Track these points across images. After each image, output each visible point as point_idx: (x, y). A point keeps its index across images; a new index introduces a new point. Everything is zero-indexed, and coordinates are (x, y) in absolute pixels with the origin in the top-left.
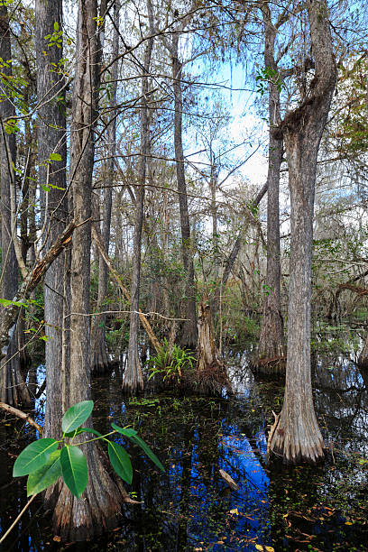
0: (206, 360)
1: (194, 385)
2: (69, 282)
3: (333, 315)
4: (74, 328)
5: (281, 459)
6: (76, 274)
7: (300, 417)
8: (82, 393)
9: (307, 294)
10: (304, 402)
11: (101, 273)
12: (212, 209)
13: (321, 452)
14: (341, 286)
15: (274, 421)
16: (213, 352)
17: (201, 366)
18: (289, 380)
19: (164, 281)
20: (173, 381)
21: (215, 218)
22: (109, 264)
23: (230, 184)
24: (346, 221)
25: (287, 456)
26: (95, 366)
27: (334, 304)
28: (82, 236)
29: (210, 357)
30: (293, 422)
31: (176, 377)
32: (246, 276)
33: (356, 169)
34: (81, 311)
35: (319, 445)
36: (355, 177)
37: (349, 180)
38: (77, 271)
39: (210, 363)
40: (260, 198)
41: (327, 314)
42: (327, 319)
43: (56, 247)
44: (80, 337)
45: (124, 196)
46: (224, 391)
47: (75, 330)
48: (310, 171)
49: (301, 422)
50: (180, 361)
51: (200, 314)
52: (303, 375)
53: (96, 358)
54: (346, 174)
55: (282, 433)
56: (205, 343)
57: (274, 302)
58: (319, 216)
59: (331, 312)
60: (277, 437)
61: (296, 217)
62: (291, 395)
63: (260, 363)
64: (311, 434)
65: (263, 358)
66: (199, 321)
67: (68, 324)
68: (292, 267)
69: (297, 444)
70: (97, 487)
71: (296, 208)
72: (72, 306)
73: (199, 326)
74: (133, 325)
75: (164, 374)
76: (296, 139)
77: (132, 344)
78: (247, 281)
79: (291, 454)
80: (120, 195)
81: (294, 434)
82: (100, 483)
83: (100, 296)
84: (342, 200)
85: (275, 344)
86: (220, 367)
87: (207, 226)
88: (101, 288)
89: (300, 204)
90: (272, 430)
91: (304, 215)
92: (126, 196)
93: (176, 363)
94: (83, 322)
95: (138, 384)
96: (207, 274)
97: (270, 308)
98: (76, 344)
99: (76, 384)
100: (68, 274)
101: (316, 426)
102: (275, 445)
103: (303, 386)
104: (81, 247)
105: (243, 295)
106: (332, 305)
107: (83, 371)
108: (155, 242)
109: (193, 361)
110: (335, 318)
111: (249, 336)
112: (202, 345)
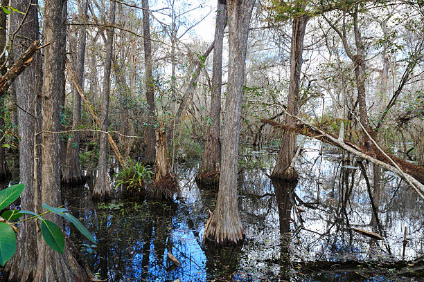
0: (161, 173)
1: (152, 193)
2: (40, 105)
3: (257, 143)
4: (45, 145)
5: (214, 243)
6: (46, 98)
7: (228, 213)
8: (52, 197)
9: (237, 124)
10: (231, 202)
11: (76, 103)
12: (171, 58)
13: (241, 236)
14: (262, 121)
15: (209, 217)
16: (167, 167)
17: (158, 178)
18: (222, 187)
19: (130, 112)
20: (135, 190)
21: (174, 65)
22: (82, 95)
23: (186, 39)
24: (270, 75)
25: (218, 241)
26: (70, 180)
27: (259, 135)
28: (52, 65)
29: (165, 171)
30: (223, 217)
31: (137, 187)
32: (196, 113)
33: (279, 36)
34: (51, 129)
35: (240, 232)
36: (278, 42)
37: (274, 44)
38: (48, 95)
39: (164, 175)
40: (209, 52)
41: (253, 142)
42: (252, 146)
43: (17, 66)
44: (50, 152)
45: (98, 41)
46: (175, 197)
47: (46, 146)
48: (244, 31)
49: (228, 217)
50: (140, 174)
51: (158, 138)
52: (231, 183)
53: (71, 173)
54: (272, 40)
55: (214, 225)
56: (161, 162)
57: (215, 132)
58: (252, 70)
59: (256, 141)
60: (211, 228)
61: (232, 66)
62: (223, 198)
63: (202, 177)
64: (235, 224)
65: (205, 172)
66: (157, 144)
67: (39, 140)
68: (228, 103)
69: (225, 232)
70: (67, 272)
71: (233, 58)
72: (43, 125)
73: (156, 147)
74: (102, 146)
75: (128, 184)
76: (235, 4)
77: (101, 161)
78: (196, 116)
79: (220, 239)
80: (95, 40)
81: (223, 225)
82: (69, 268)
83: (74, 122)
84: (268, 60)
85: (214, 162)
86: (172, 179)
87: (166, 71)
88: (75, 116)
89: (236, 56)
90: (208, 223)
91: (238, 64)
92: (100, 40)
93: (137, 176)
94: (53, 139)
95: (106, 193)
96: (165, 109)
97: (211, 136)
98: (47, 157)
99: (47, 190)
100: (39, 97)
101: (239, 218)
102: (210, 233)
103: (231, 190)
104: (51, 75)
105: (193, 127)
106: (256, 136)
107: (53, 179)
108: (123, 81)
109: (151, 174)
110: (258, 145)
111: (196, 157)
112: (159, 162)
